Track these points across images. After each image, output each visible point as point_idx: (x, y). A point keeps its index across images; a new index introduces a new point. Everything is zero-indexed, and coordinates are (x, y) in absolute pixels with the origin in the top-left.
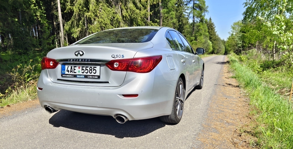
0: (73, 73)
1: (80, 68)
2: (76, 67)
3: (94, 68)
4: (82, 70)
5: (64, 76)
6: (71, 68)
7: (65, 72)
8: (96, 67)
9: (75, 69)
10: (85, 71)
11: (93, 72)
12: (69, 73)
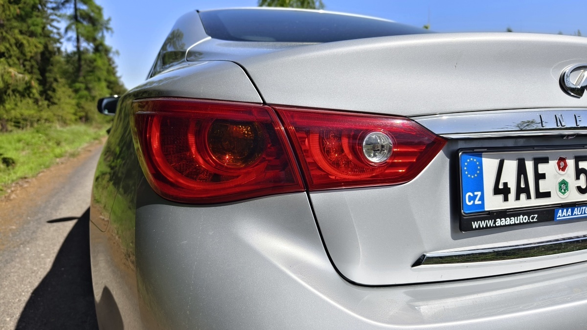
0: (535, 202)
1: (566, 166)
2: (545, 160)
4: (578, 178)
5: (483, 224)
6: (521, 170)
7: (482, 198)
9: (543, 176)
12: (512, 203)
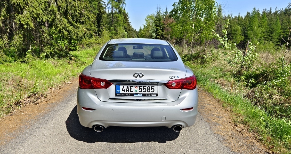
0: (130, 93)
1: (137, 88)
2: (133, 87)
3: (152, 87)
4: (139, 90)
5: (119, 95)
6: (128, 88)
7: (120, 91)
8: (154, 87)
9: (132, 89)
10: (143, 90)
11: (151, 90)
12: (125, 92)
